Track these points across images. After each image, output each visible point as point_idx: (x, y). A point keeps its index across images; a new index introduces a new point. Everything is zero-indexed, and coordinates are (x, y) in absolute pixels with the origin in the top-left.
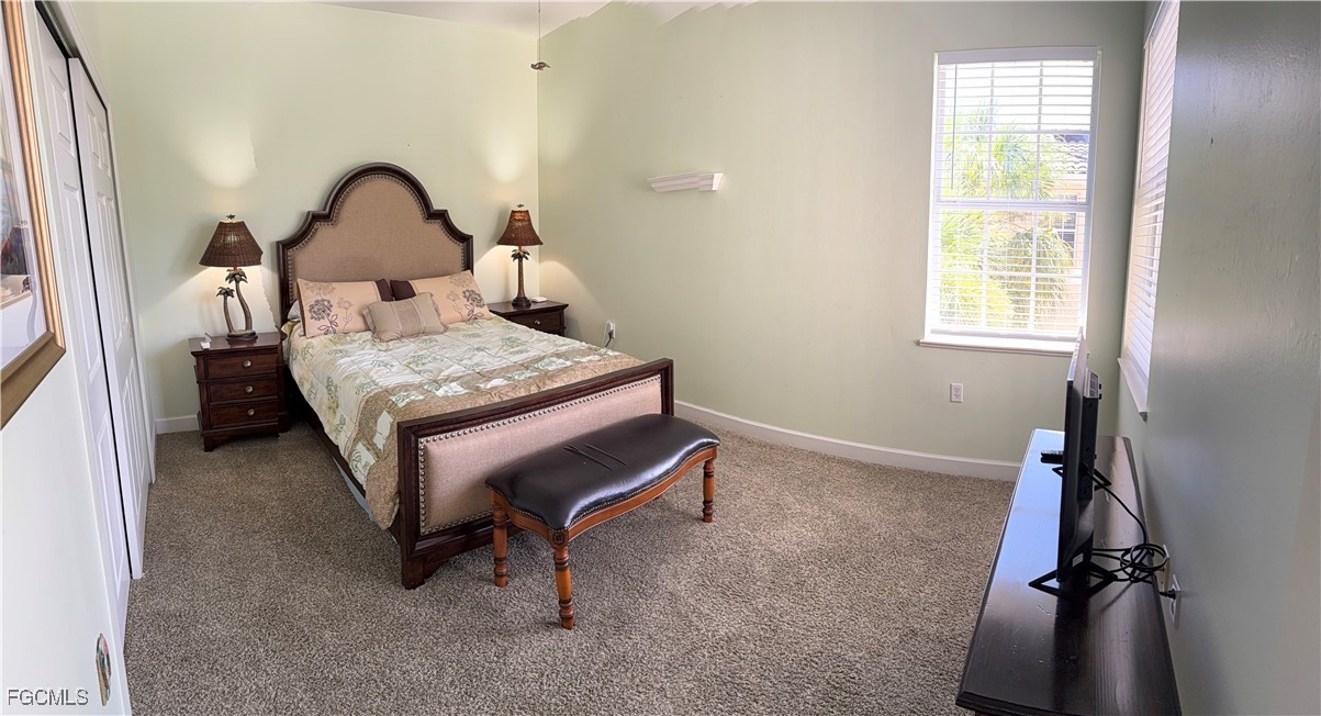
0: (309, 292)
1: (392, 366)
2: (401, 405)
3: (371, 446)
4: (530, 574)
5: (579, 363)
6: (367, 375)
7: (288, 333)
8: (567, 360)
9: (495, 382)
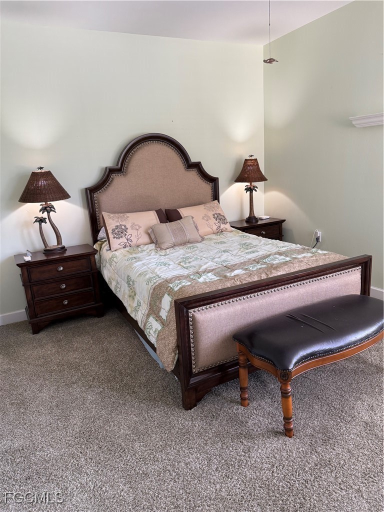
0: (111, 221)
1: (169, 265)
2: (176, 289)
3: (158, 318)
4: (263, 398)
5: (296, 258)
6: (153, 272)
7: (98, 249)
8: (287, 256)
9: (236, 272)
